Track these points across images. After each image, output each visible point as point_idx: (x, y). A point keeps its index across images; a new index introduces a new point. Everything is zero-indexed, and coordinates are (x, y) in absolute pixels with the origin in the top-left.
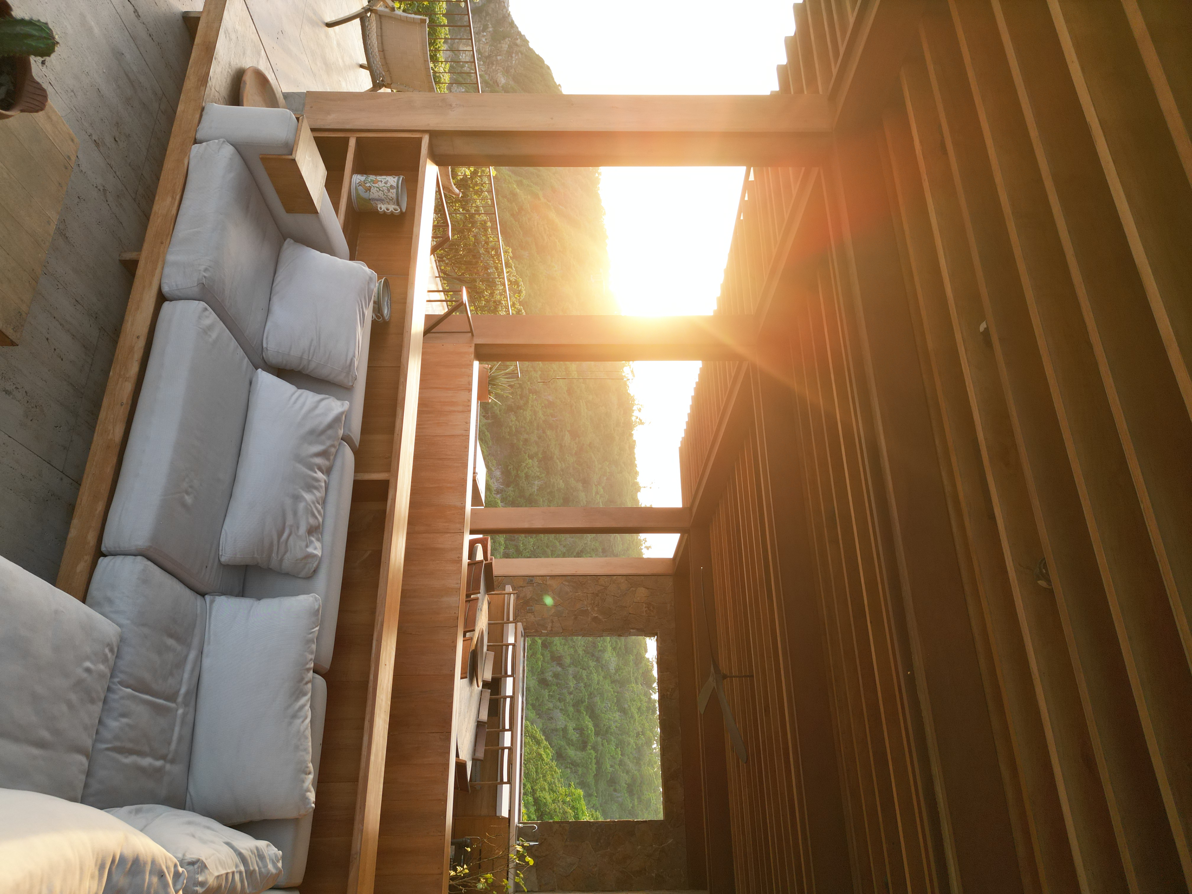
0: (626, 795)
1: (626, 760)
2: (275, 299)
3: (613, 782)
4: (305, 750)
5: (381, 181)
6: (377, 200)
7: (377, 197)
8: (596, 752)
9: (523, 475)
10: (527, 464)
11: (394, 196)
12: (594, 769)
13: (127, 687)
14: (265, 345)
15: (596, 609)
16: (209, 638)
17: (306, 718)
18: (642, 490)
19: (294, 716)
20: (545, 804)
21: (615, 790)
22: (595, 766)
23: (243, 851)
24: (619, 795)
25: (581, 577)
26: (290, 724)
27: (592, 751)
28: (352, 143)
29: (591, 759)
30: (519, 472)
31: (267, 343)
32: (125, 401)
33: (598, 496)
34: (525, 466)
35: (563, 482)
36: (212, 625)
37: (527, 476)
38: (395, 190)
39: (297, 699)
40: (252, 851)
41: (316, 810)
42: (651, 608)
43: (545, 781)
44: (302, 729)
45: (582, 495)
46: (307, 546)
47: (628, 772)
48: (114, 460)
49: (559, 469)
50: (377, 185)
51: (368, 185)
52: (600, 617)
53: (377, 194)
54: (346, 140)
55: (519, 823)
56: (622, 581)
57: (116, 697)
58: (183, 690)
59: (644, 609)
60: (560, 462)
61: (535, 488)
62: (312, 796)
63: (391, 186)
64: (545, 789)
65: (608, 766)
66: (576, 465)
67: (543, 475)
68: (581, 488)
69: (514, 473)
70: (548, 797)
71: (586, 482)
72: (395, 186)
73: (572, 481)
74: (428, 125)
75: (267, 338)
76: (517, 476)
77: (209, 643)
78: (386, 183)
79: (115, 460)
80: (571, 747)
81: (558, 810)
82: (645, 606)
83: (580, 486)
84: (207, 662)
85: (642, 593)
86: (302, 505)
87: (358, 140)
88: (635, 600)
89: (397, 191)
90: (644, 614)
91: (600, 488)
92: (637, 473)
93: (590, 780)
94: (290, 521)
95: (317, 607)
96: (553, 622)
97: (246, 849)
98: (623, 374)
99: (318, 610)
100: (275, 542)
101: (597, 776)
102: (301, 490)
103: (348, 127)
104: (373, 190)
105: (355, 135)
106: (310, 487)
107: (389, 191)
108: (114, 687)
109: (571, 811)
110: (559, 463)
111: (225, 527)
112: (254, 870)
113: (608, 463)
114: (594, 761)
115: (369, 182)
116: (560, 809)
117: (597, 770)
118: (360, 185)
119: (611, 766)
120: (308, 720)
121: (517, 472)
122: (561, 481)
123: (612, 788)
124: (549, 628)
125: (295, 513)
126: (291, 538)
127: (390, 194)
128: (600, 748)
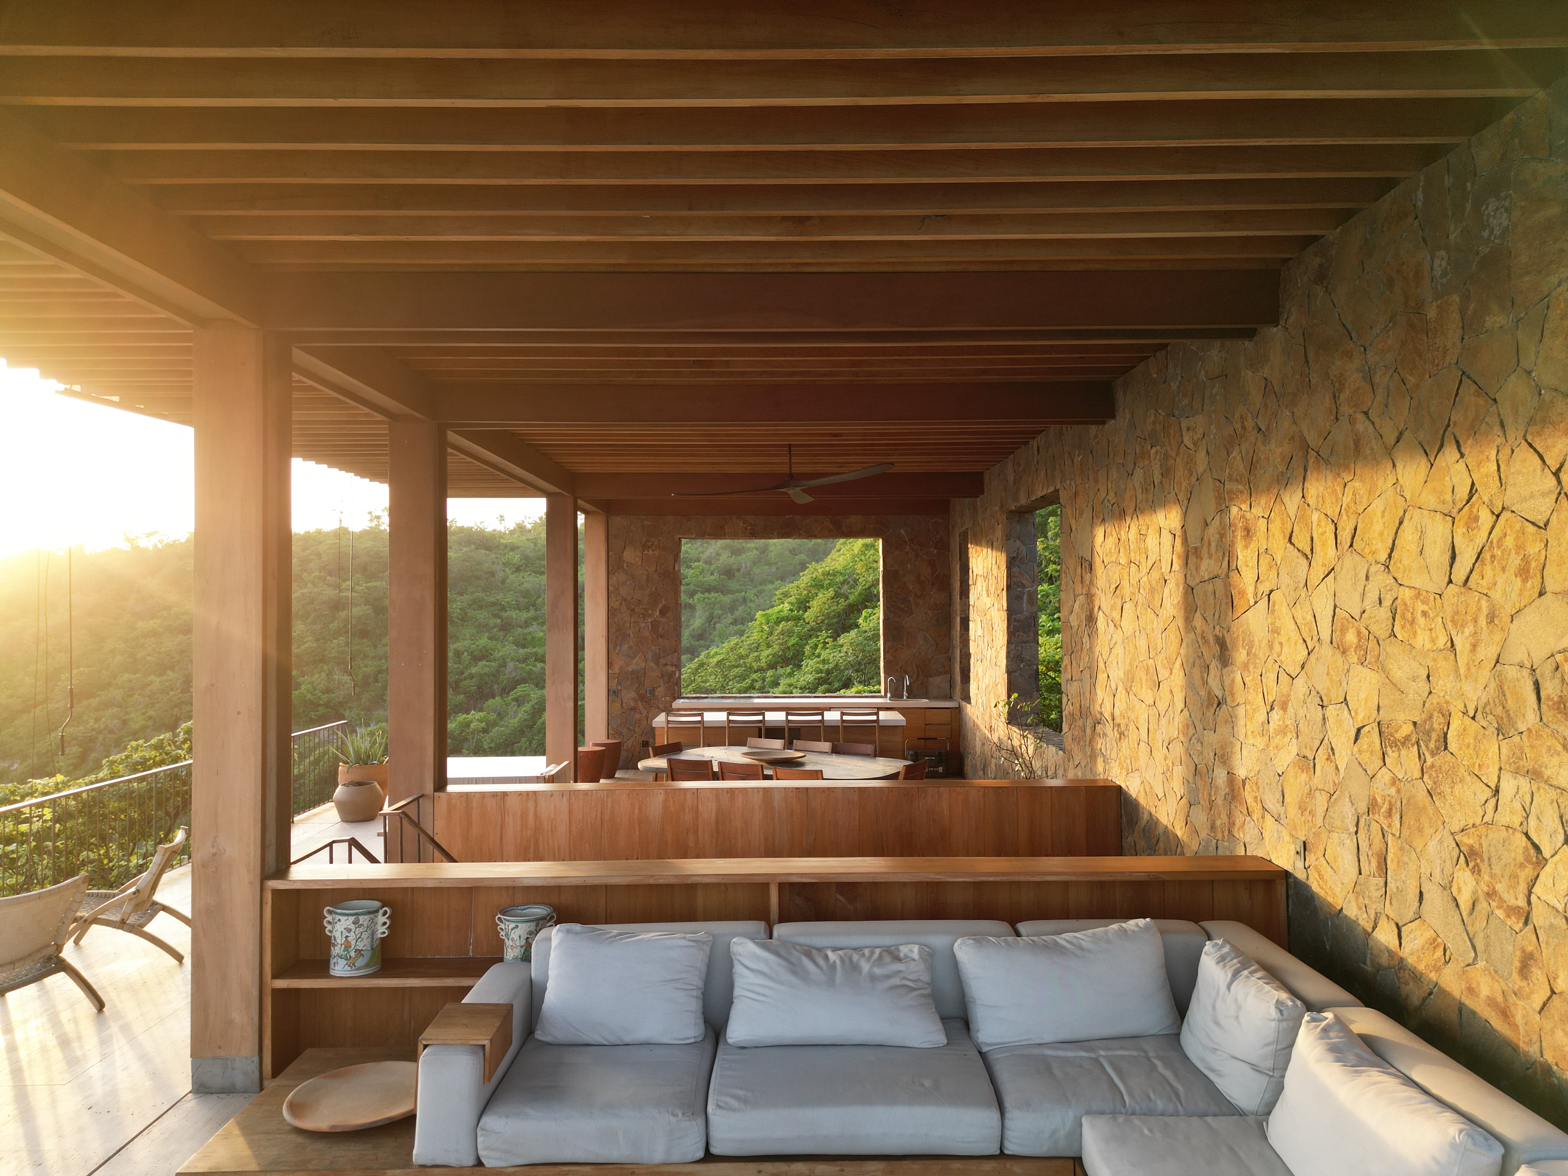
0: (744, 557)
1: (704, 556)
2: (627, 1039)
3: (729, 573)
4: (1106, 933)
5: (347, 937)
6: (373, 939)
7: (369, 940)
8: (696, 592)
9: (325, 697)
10: (308, 691)
11: (367, 917)
12: (716, 595)
13: (1124, 1100)
14: (692, 1040)
15: (650, 612)
16: (1026, 1040)
17: (1076, 937)
18: (344, 525)
19: (1081, 948)
20: (774, 655)
21: (739, 570)
22: (713, 594)
23: (1230, 975)
24: (744, 565)
25: (610, 630)
26: (1089, 951)
27: (696, 597)
28: (282, 984)
29: (704, 599)
30: (321, 702)
31: (688, 1038)
32: (838, 1168)
33: (357, 588)
34: (311, 693)
35: (335, 639)
36: (1015, 1039)
37: (327, 691)
38: (361, 918)
39: (1063, 947)
40: (1224, 967)
41: (1152, 918)
42: (650, 544)
43: (747, 656)
44: (1088, 939)
45: (356, 611)
46: (914, 960)
47: (718, 555)
48: (906, 1164)
49: (315, 645)
50: (353, 943)
51: (353, 954)
52: (660, 606)
53: (365, 940)
54: (276, 992)
55: (885, 696)
56: (615, 578)
57: (1138, 1108)
58: (1085, 1054)
59: (651, 552)
60: (305, 643)
61: (346, 678)
62: (1141, 922)
63: (354, 923)
64: (758, 656)
65: (712, 578)
66: (309, 621)
67: (325, 667)
68: (345, 613)
69: (322, 710)
70: (766, 654)
71: (337, 606)
72: (353, 918)
73: (334, 626)
74: (250, 883)
75: (682, 1040)
76: (327, 705)
77: (1030, 1039)
78: (349, 931)
79: (906, 1162)
80: (691, 622)
81: (781, 641)
82: (646, 552)
83: (343, 614)
84: (1048, 1038)
85: (630, 555)
86: (878, 971)
87: (275, 976)
88: (640, 563)
89: (361, 914)
90: (656, 553)
91: (344, 585)
92: (319, 532)
93: (727, 599)
94: (896, 981)
95: (972, 941)
96: (666, 665)
97: (1226, 972)
98: (151, 548)
99: (974, 939)
100: (918, 992)
101: (723, 591)
102: (863, 974)
103: (255, 993)
104: (360, 946)
105: (269, 982)
106: (855, 967)
107: (362, 925)
108: (1130, 1110)
109: (781, 626)
110: (306, 645)
111: (916, 1045)
112: (1239, 962)
113: (305, 574)
114: (707, 595)
115: (349, 952)
116: (779, 639)
117: (717, 592)
118: (354, 964)
119: (712, 574)
120: (1075, 934)
121: (319, 705)
122: (335, 641)
123: (737, 574)
124: (673, 669)
125: (888, 977)
126: (910, 977)
127: (365, 924)
128: (692, 587)
